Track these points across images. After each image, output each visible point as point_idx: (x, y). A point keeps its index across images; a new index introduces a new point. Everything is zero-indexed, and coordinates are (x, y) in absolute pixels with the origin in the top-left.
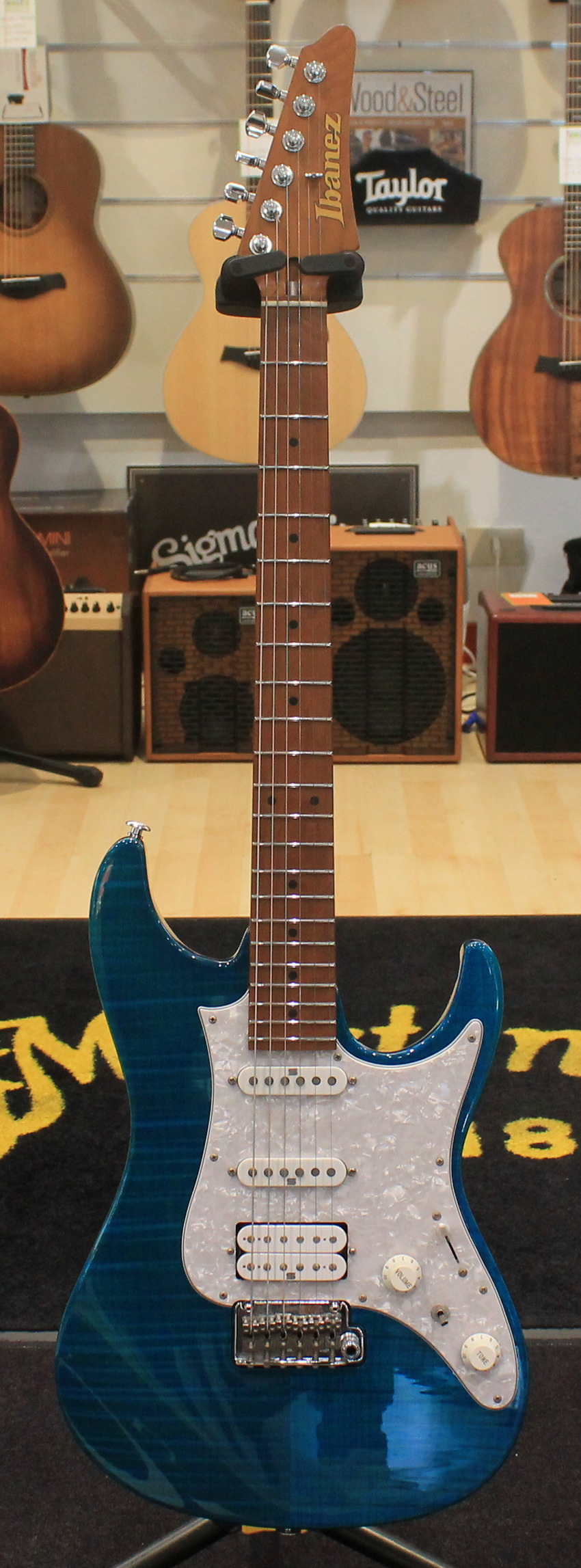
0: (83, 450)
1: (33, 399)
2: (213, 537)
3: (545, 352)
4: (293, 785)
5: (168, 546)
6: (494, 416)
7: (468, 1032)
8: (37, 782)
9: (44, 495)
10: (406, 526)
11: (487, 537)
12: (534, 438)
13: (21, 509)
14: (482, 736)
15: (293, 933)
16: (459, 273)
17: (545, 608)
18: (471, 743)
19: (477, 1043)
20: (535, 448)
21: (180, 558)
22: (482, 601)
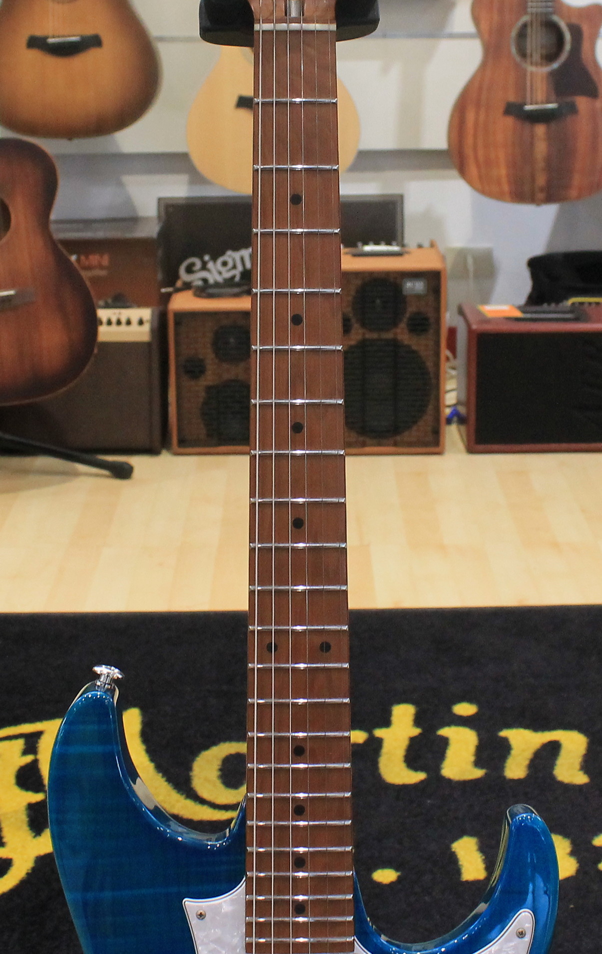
0: (120, 184)
1: (76, 141)
2: (231, 256)
3: (512, 98)
4: (299, 628)
5: (193, 264)
6: (469, 152)
7: (516, 925)
8: (77, 474)
9: (87, 223)
10: (395, 248)
11: (462, 254)
12: (503, 172)
13: (59, 236)
14: (463, 428)
15: (300, 810)
16: (437, 31)
17: (517, 320)
18: (453, 435)
19: (528, 939)
20: (504, 180)
21: (204, 274)
22: (461, 312)
